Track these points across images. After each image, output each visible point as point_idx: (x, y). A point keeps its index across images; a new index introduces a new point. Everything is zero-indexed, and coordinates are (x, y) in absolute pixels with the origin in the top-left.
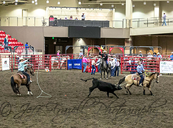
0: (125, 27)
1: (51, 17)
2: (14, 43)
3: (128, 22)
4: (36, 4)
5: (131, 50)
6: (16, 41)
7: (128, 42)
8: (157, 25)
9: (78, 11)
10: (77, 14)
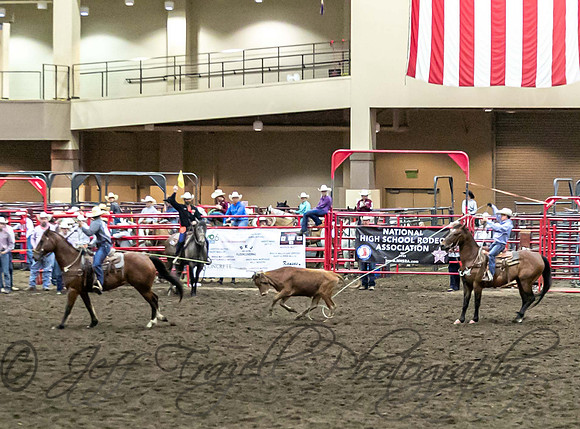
0: (49, 96)
3: (62, 77)
5: (75, 188)
7: (63, 155)
8: (177, 86)
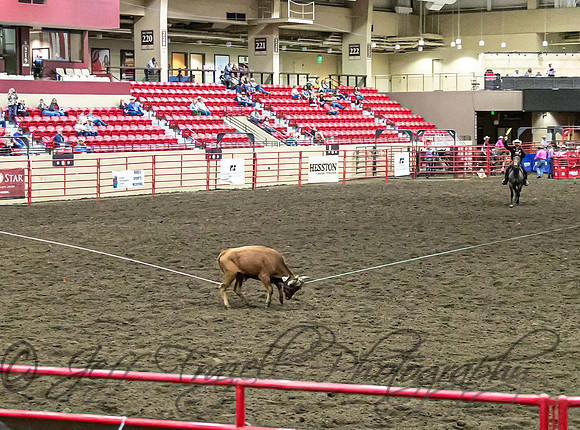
1: (489, 72)
2: (417, 124)
4: (460, 47)
6: (421, 120)
9: (541, 60)
10: (540, 64)
